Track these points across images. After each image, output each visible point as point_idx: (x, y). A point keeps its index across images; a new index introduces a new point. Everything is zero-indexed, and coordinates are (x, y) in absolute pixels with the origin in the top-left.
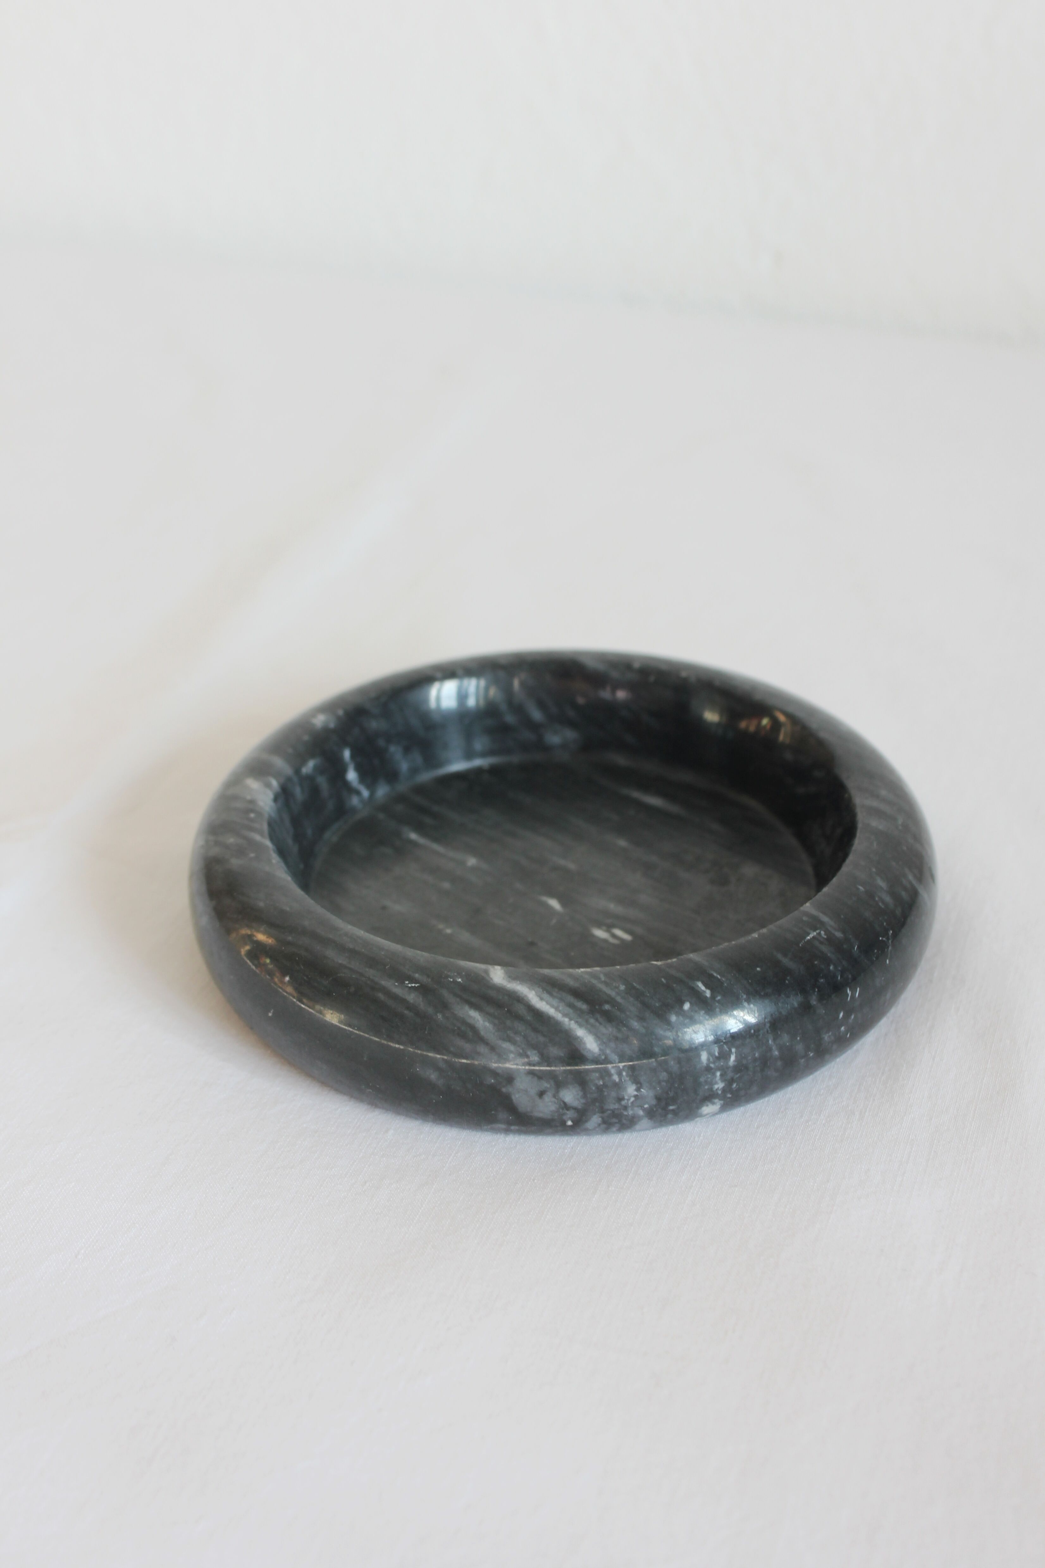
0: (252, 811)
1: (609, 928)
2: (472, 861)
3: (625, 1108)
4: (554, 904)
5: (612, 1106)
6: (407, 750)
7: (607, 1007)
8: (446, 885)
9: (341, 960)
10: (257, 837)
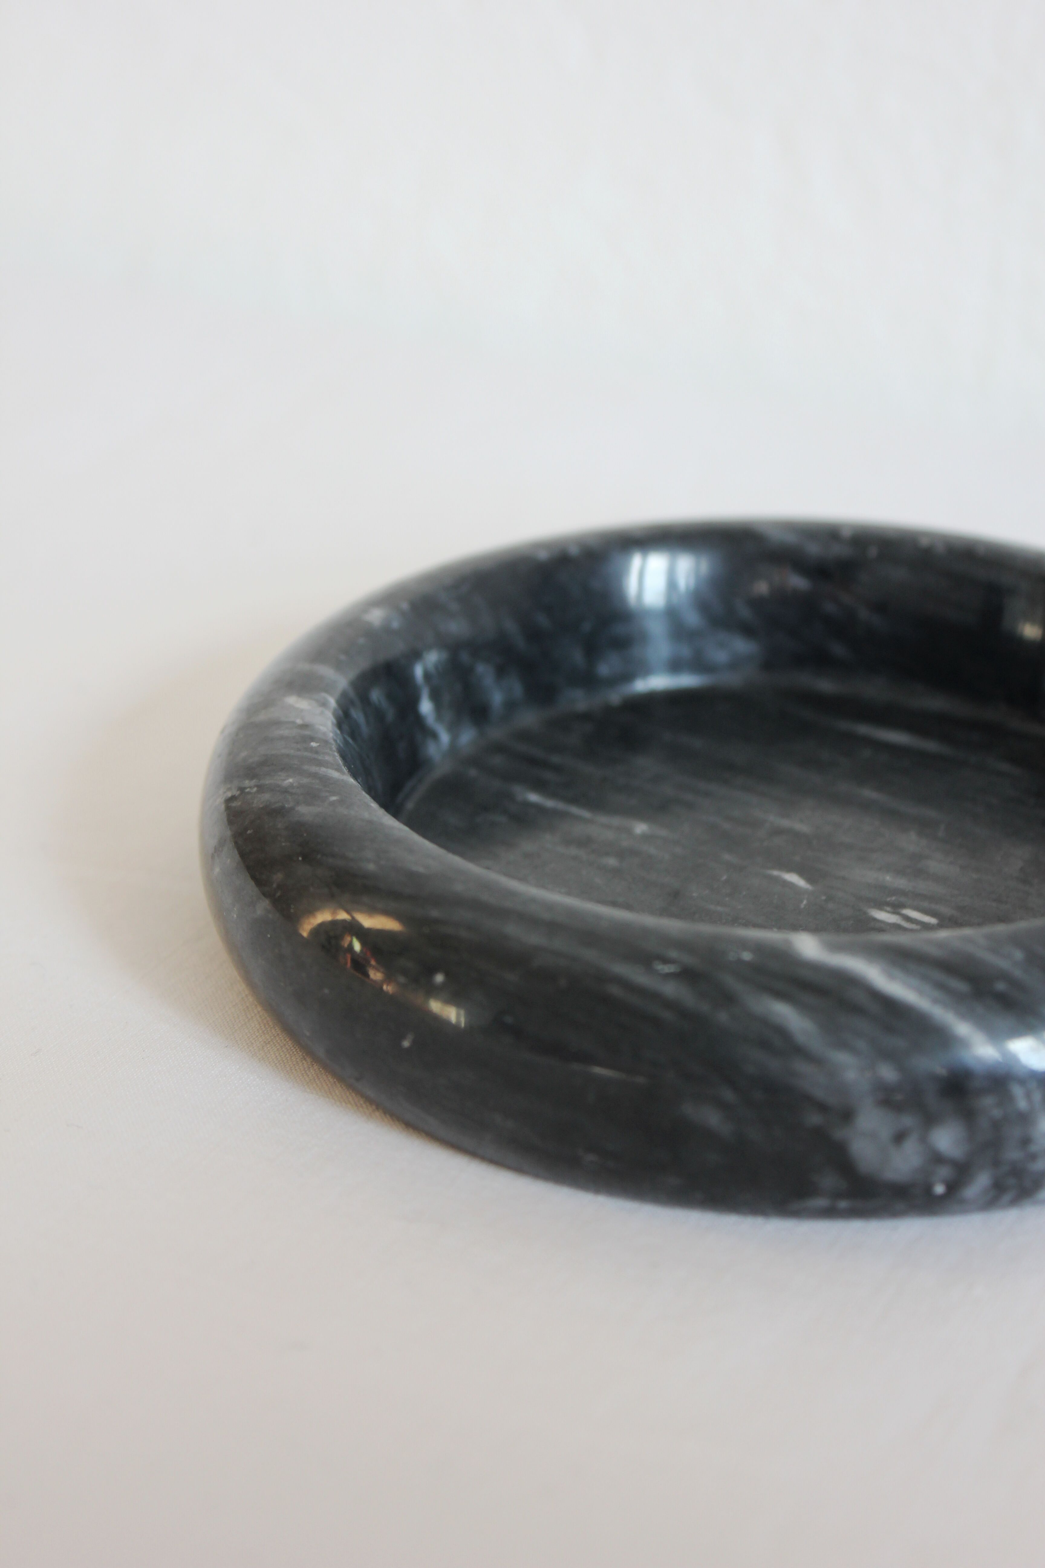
0: (312, 739)
1: (896, 908)
2: (640, 828)
3: (1033, 1157)
4: (793, 878)
5: (1013, 1154)
6: (501, 672)
7: (1001, 986)
8: (612, 862)
9: (534, 939)
10: (335, 774)
